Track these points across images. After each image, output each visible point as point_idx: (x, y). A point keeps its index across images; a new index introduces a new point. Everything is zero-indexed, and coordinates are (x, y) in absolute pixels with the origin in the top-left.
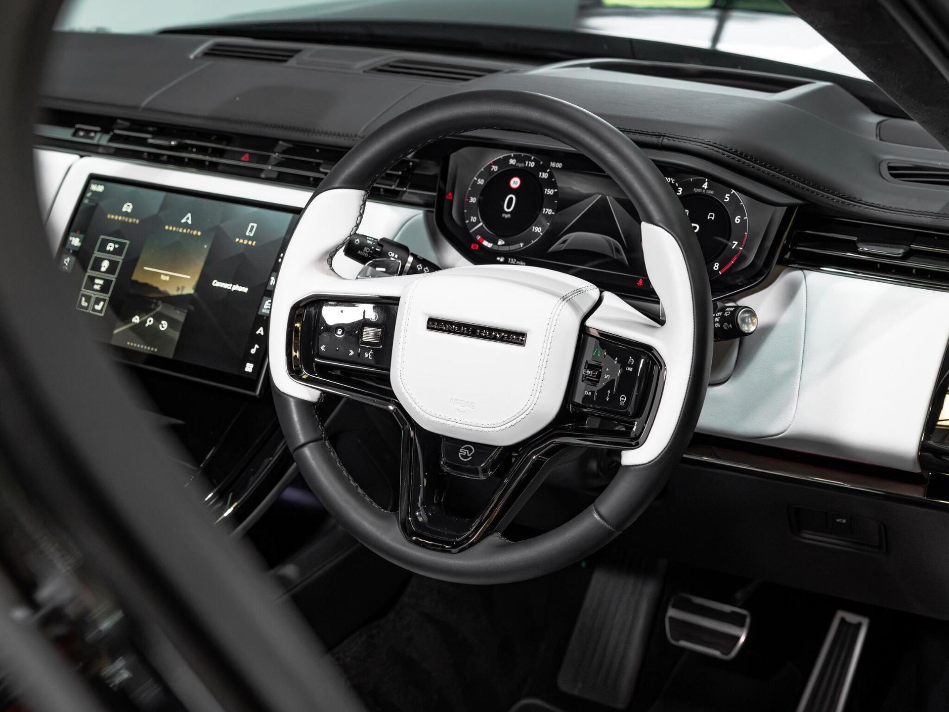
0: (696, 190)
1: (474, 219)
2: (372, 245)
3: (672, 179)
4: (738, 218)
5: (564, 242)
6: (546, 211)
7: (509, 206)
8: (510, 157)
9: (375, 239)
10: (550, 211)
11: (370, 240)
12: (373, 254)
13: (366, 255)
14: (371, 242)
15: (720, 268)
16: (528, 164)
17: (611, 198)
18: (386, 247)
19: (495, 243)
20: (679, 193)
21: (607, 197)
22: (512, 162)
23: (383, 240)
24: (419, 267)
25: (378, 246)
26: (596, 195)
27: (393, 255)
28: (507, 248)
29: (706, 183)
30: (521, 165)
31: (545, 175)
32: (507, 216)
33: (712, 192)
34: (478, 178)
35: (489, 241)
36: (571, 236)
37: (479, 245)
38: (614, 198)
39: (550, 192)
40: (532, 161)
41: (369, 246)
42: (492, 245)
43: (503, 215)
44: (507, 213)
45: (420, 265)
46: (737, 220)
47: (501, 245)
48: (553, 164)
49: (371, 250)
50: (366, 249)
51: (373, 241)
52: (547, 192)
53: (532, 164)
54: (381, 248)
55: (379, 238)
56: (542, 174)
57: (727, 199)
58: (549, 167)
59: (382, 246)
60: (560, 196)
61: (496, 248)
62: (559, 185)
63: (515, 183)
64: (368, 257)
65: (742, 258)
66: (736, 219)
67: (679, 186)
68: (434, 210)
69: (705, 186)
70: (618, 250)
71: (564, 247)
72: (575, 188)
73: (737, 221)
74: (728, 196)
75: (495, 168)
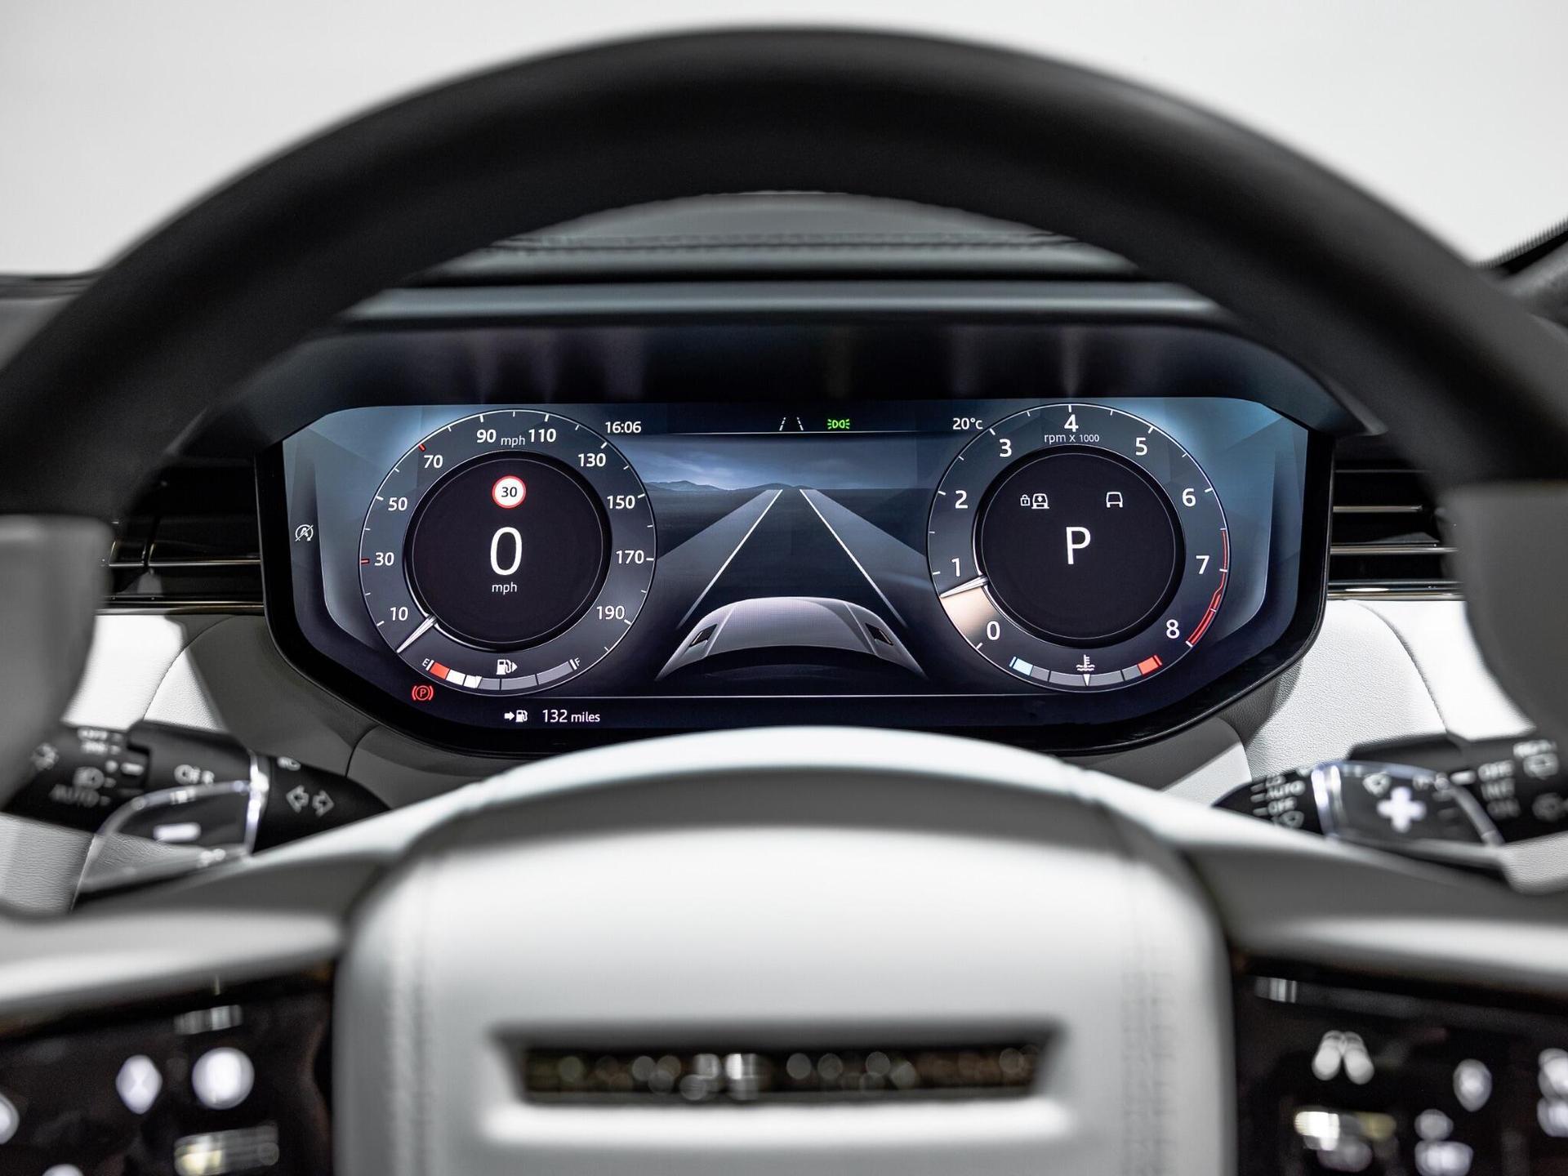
0: (1052, 439)
1: (401, 613)
2: (109, 756)
3: (973, 420)
4: (1188, 494)
5: (707, 633)
6: (625, 556)
7: (505, 562)
8: (475, 425)
9: (111, 732)
10: (638, 556)
11: (97, 740)
12: (118, 786)
13: (91, 799)
14: (100, 748)
15: (1186, 631)
16: (538, 435)
17: (814, 492)
18: (161, 755)
19: (490, 673)
20: (1006, 451)
21: (801, 490)
22: (484, 436)
23: (142, 726)
24: (297, 798)
25: (132, 756)
26: (768, 492)
27: (194, 775)
28: (527, 682)
29: (1073, 418)
30: (514, 442)
31: (598, 460)
32: (504, 589)
33: (1096, 438)
34: (387, 494)
35: (468, 671)
36: (722, 618)
37: (435, 686)
38: (824, 492)
39: (627, 502)
40: (547, 426)
41: (97, 762)
42: (479, 678)
43: (495, 587)
44: (505, 580)
45: (299, 791)
46: (1188, 498)
47: (508, 676)
48: (614, 427)
49: (106, 774)
50: (84, 776)
51: (109, 741)
52: (615, 504)
53: (550, 436)
54: (142, 758)
55: (123, 722)
56: (586, 458)
57: (1142, 450)
58: (603, 435)
59: (144, 751)
60: (658, 508)
61: (492, 684)
62: (647, 478)
63: (509, 492)
64: (98, 805)
65: (1235, 595)
66: (1185, 497)
67: (999, 437)
68: (264, 606)
69: (1072, 424)
70: (875, 632)
71: (710, 647)
72: (699, 482)
73: (1189, 501)
74: (1141, 442)
75: (436, 461)
